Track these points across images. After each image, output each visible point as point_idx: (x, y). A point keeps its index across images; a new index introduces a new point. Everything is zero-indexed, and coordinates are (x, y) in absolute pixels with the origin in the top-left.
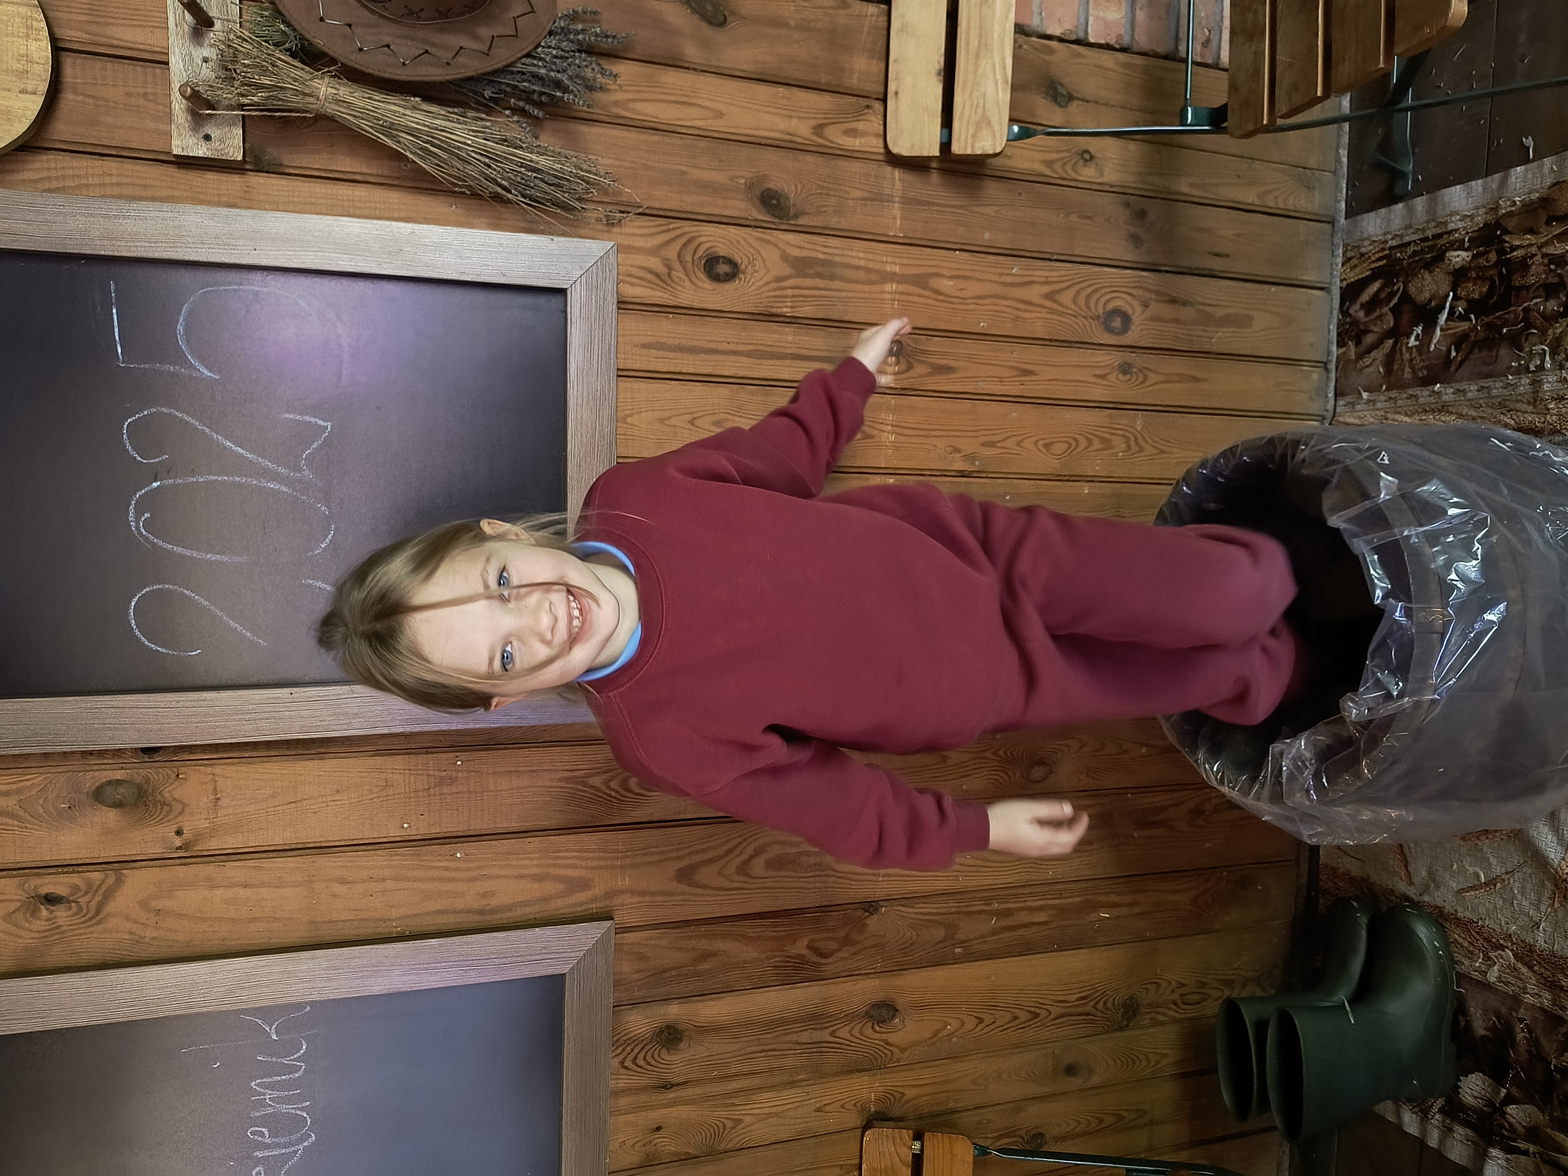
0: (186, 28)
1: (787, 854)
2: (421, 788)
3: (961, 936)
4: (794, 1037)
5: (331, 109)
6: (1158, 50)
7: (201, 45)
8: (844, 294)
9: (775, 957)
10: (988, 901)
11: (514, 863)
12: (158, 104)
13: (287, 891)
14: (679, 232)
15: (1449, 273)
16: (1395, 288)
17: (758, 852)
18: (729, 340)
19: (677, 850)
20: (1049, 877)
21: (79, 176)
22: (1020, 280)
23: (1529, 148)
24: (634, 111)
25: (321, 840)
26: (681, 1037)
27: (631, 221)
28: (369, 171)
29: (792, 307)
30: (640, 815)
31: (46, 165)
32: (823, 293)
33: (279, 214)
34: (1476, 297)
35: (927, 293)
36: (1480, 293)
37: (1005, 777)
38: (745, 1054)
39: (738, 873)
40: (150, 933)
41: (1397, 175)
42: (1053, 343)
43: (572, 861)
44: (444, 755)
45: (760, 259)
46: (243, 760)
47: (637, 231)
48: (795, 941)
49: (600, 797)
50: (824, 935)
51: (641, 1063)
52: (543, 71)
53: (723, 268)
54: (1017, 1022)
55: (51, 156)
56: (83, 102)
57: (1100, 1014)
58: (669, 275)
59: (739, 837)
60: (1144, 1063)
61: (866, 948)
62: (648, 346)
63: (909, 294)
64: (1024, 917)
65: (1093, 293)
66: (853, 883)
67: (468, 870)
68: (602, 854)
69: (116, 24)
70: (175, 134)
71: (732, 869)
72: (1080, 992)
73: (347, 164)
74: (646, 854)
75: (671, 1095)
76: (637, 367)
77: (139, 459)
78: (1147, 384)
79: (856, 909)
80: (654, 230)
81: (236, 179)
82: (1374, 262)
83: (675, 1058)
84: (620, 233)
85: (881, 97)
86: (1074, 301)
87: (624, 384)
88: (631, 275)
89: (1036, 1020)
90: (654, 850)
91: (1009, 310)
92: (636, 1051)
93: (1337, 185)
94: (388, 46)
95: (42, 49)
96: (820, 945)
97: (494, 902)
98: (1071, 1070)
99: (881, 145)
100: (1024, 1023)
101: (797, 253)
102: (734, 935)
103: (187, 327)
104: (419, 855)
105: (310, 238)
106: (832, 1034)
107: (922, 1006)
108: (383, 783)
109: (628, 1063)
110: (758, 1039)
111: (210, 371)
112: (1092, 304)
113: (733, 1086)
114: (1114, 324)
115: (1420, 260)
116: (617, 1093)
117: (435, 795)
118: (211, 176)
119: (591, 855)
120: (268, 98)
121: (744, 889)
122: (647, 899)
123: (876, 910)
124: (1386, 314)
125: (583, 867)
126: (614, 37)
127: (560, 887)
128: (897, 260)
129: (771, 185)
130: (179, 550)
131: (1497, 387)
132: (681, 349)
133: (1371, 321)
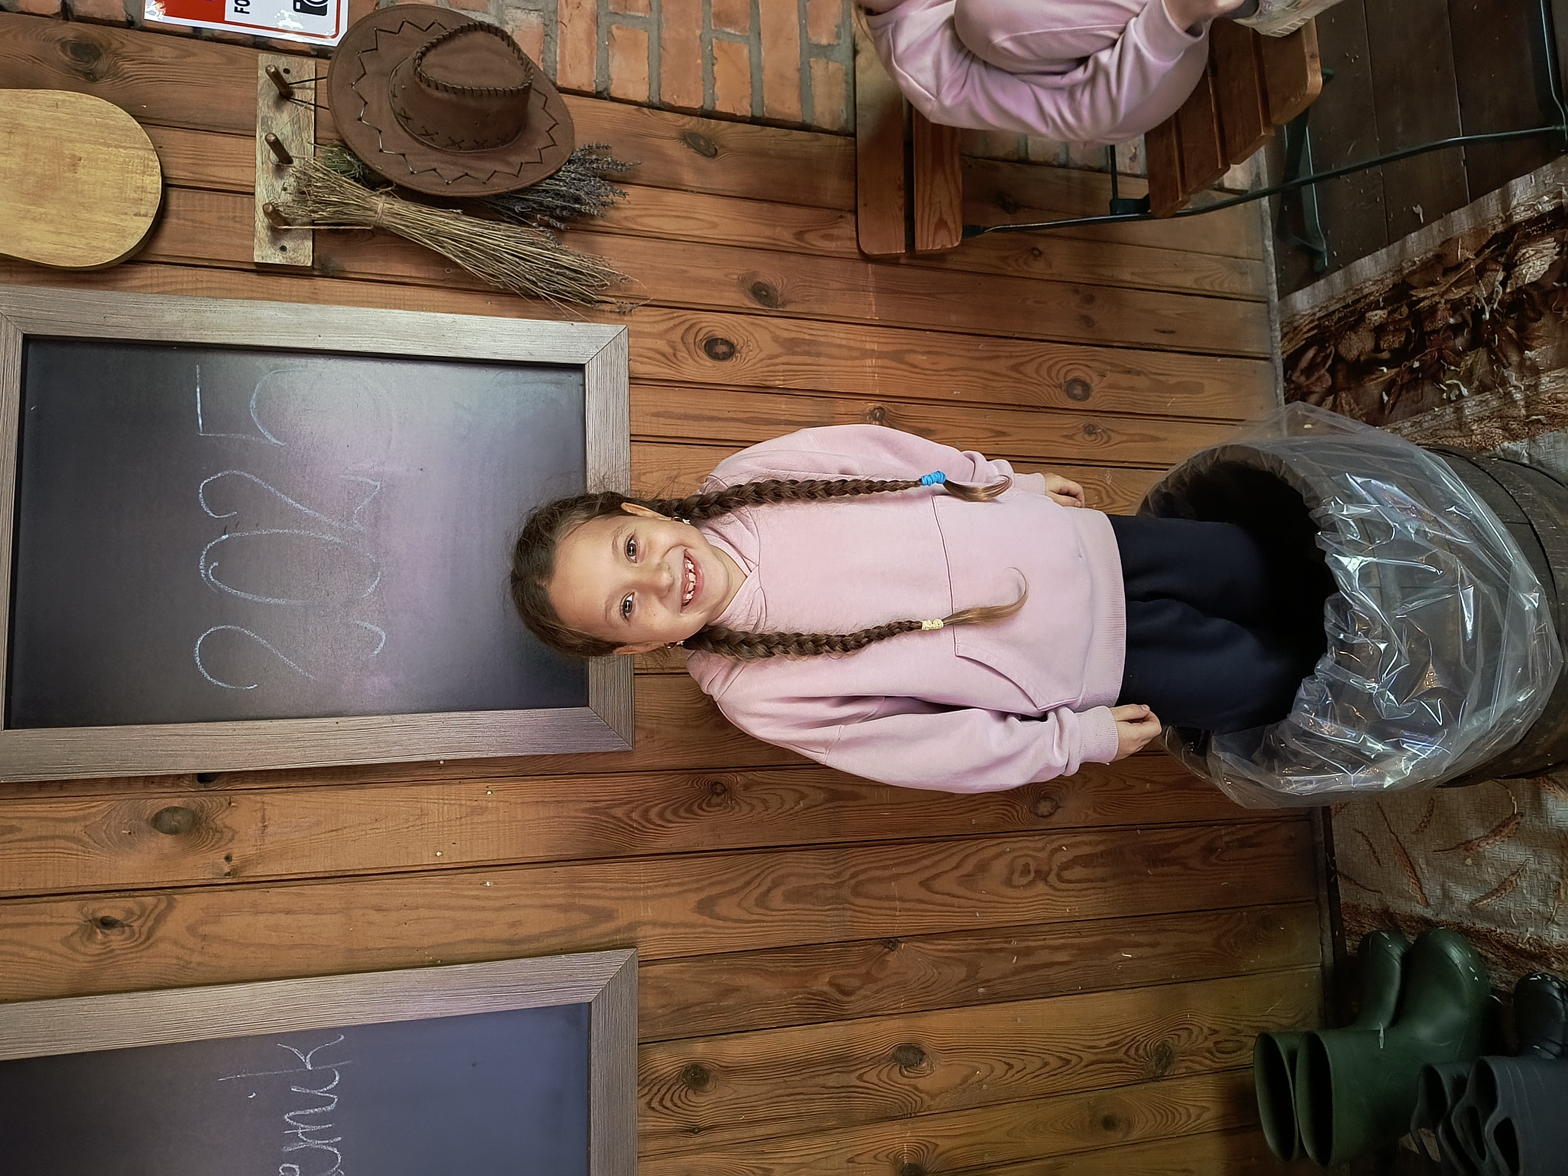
0: (271, 165)
1: (804, 886)
2: (453, 817)
3: (982, 975)
4: (820, 1080)
5: (387, 221)
6: (1092, 165)
7: (282, 178)
8: (829, 368)
9: (798, 993)
10: (1008, 938)
11: (542, 892)
12: (243, 225)
13: (326, 918)
14: (682, 319)
15: (1371, 331)
16: (1328, 351)
17: (775, 885)
18: (729, 409)
19: (697, 881)
20: (1067, 915)
21: (176, 283)
22: (986, 354)
23: (1419, 215)
24: (641, 224)
25: (360, 867)
26: (708, 1078)
27: (640, 311)
28: (418, 275)
29: (784, 380)
30: (662, 844)
31: (149, 275)
32: (812, 368)
33: (341, 308)
34: (1397, 346)
35: (903, 366)
36: (1400, 342)
37: (1012, 810)
38: (772, 1098)
39: (757, 905)
40: (196, 958)
41: (1313, 255)
42: (1022, 409)
43: (596, 892)
44: (476, 786)
45: (753, 340)
46: (290, 790)
47: (646, 319)
48: (816, 977)
49: (624, 828)
50: (846, 972)
51: (668, 1104)
52: (564, 188)
53: (722, 349)
54: (1048, 1068)
55: (154, 268)
56: (184, 225)
57: (1132, 1062)
58: (675, 355)
59: (757, 868)
60: (1184, 1118)
61: (889, 987)
62: (658, 415)
63: (888, 368)
64: (1045, 956)
65: (1054, 364)
66: (871, 917)
67: (497, 898)
68: (625, 885)
69: (215, 165)
70: (256, 247)
71: (752, 900)
72: (1109, 1038)
73: (400, 269)
74: (667, 886)
75: (699, 1140)
76: (648, 432)
77: (212, 514)
78: (1111, 443)
79: (876, 944)
80: (659, 318)
81: (306, 283)
82: (1306, 333)
83: (702, 1099)
84: (631, 321)
85: (853, 208)
86: (1037, 371)
87: (636, 447)
88: (641, 356)
89: (1067, 1067)
90: (675, 881)
91: (979, 380)
92: (663, 1091)
93: (1267, 270)
94: (435, 170)
95: (155, 183)
96: (842, 981)
97: (522, 932)
98: (1109, 1123)
99: (855, 246)
100: (1056, 1069)
101: (786, 335)
102: (756, 969)
103: (258, 402)
104: (451, 884)
105: (366, 327)
106: (860, 1077)
107: (950, 1050)
108: (418, 812)
109: (655, 1104)
110: (786, 1081)
111: (278, 439)
112: (1053, 374)
113: (761, 1131)
114: (1075, 392)
115: (1345, 324)
116: (645, 1136)
117: (466, 824)
118: (285, 281)
119: (613, 885)
120: (335, 212)
121: (764, 921)
122: (669, 931)
123: (894, 945)
124: (1324, 375)
125: (605, 898)
126: (623, 165)
127: (585, 917)
128: (875, 339)
129: (761, 280)
130: (242, 595)
131: (1427, 420)
132: (686, 417)
133: (1312, 383)
